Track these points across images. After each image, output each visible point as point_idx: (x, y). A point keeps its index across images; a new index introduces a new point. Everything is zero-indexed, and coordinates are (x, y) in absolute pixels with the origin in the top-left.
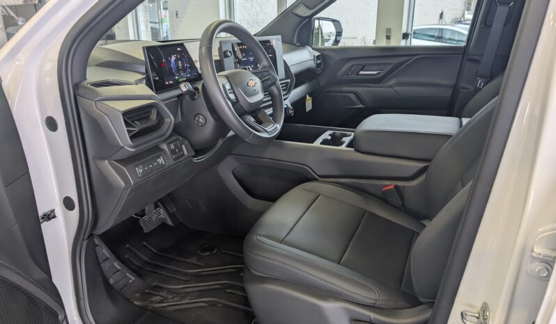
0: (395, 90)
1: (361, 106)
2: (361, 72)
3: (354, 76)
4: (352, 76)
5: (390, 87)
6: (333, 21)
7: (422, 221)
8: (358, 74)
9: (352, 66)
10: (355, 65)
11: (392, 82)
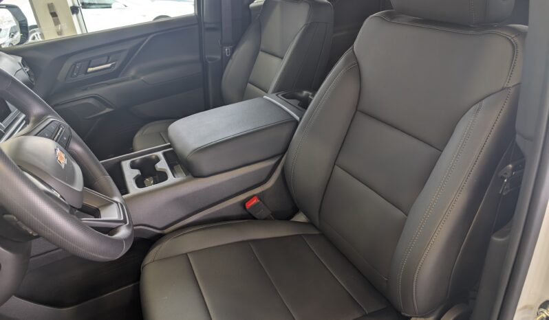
0: (143, 80)
1: (108, 110)
2: (90, 70)
3: (82, 77)
4: (79, 76)
5: (133, 78)
6: (9, 7)
7: (292, 220)
8: (86, 73)
9: (75, 65)
10: (79, 62)
11: (132, 72)
